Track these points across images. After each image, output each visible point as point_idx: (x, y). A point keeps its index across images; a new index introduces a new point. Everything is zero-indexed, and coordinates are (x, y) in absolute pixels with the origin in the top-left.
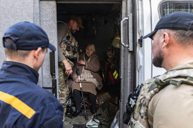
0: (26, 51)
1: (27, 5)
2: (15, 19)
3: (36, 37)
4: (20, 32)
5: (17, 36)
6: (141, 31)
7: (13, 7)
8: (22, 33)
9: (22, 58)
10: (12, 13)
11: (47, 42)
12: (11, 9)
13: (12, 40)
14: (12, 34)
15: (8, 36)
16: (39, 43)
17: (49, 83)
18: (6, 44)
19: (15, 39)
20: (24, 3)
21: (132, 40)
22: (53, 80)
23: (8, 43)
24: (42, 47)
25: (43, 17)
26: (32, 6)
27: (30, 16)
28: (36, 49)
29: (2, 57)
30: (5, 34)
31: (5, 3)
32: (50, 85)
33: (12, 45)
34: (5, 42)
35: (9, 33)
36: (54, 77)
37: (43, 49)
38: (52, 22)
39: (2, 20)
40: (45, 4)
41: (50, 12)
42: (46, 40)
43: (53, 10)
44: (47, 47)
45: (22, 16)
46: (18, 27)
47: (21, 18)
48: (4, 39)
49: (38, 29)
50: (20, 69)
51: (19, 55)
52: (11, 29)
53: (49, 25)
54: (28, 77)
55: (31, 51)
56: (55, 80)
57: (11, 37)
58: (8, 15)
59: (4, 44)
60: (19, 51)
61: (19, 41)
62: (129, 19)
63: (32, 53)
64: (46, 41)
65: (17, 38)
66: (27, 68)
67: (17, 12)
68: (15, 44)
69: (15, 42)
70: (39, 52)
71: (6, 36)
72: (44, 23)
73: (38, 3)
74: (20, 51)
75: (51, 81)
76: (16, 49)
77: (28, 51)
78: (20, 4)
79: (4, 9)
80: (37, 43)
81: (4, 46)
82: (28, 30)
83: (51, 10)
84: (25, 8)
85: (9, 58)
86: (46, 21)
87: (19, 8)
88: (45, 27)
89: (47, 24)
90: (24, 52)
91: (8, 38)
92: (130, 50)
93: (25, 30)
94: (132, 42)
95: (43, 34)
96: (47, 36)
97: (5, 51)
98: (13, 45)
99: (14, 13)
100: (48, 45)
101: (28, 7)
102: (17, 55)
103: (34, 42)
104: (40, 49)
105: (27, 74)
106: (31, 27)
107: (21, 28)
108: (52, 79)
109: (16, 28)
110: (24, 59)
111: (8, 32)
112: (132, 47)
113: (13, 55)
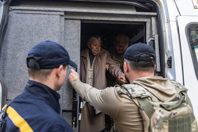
0: (48, 70)
1: (53, 23)
2: (39, 36)
3: (57, 55)
4: (43, 51)
5: (40, 56)
6: (169, 52)
7: (38, 24)
8: (45, 53)
9: (44, 77)
10: (36, 31)
11: (68, 59)
12: (36, 26)
13: (35, 60)
14: (35, 55)
15: (32, 56)
16: (60, 61)
17: (69, 105)
18: (29, 64)
19: (38, 59)
20: (49, 21)
21: (159, 60)
22: (73, 102)
23: (32, 63)
24: (64, 64)
25: (67, 36)
26: (58, 25)
27: (55, 34)
28: (58, 67)
29: (22, 76)
30: (29, 55)
31: (30, 20)
32: (70, 108)
33: (35, 64)
34: (29, 63)
35: (32, 54)
36: (75, 99)
37: (64, 66)
38: (76, 40)
39: (26, 37)
40: (70, 23)
41: (75, 31)
42: (67, 57)
43: (78, 29)
44: (68, 64)
45: (47, 33)
46: (41, 47)
47: (45, 36)
48: (28, 59)
49: (59, 47)
50: (39, 89)
51: (41, 74)
52: (34, 49)
53: (72, 43)
54: (46, 98)
55: (53, 69)
56: (75, 102)
57: (35, 57)
58: (32, 32)
59: (28, 64)
60: (41, 70)
61: (42, 61)
62: (155, 40)
63: (54, 71)
64: (66, 59)
65: (40, 58)
66: (46, 89)
67: (42, 30)
68: (38, 64)
69: (38, 61)
70: (61, 70)
71: (29, 57)
72: (68, 41)
73: (64, 22)
74: (43, 71)
75: (72, 103)
76: (39, 69)
77: (50, 70)
78: (45, 22)
79: (29, 26)
80: (58, 61)
81: (28, 67)
82: (50, 49)
83: (76, 28)
84: (50, 26)
85: (32, 77)
86: (70, 39)
87: (44, 25)
88: (68, 45)
89: (71, 42)
90: (46, 70)
91: (31, 58)
92: (158, 71)
93: (47, 49)
94: (159, 62)
95: (63, 51)
96: (67, 53)
97: (29, 71)
98: (37, 65)
99: (39, 31)
100: (69, 62)
101: (53, 25)
102: (40, 74)
103: (56, 61)
104: (61, 66)
105: (46, 95)
106: (52, 45)
107: (43, 48)
108: (73, 100)
109: (39, 48)
110: (46, 78)
111: (31, 52)
112: (160, 67)
113: (36, 74)
